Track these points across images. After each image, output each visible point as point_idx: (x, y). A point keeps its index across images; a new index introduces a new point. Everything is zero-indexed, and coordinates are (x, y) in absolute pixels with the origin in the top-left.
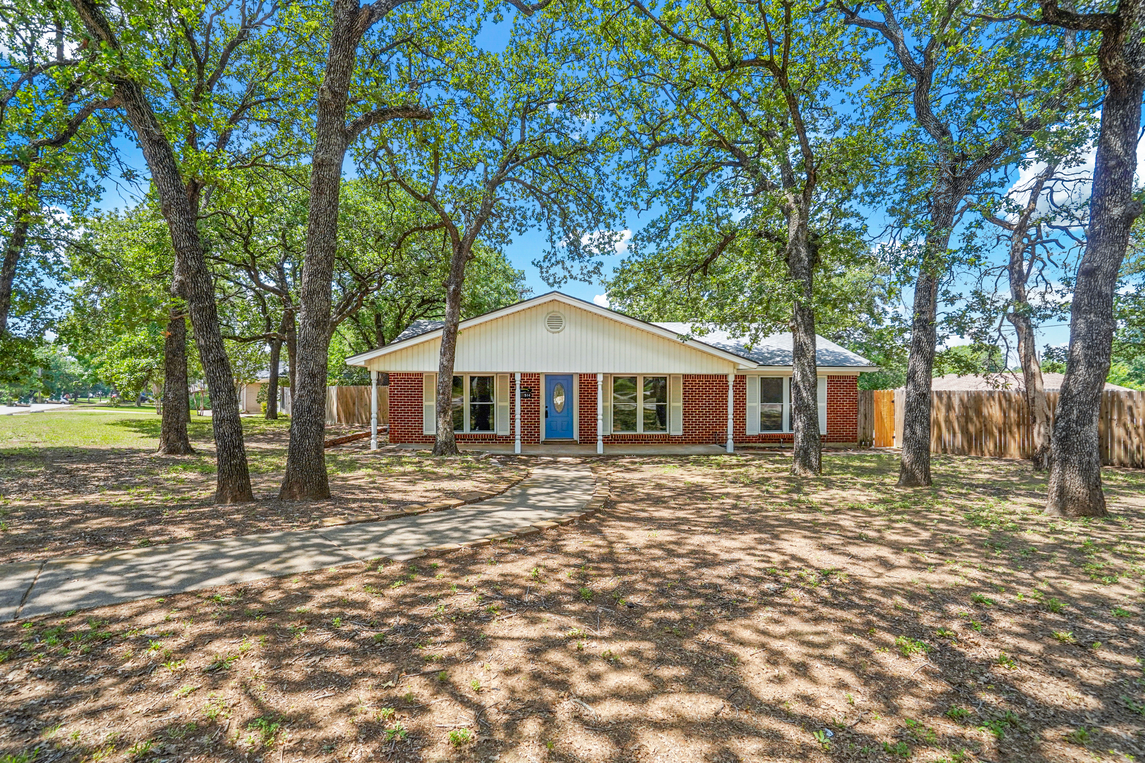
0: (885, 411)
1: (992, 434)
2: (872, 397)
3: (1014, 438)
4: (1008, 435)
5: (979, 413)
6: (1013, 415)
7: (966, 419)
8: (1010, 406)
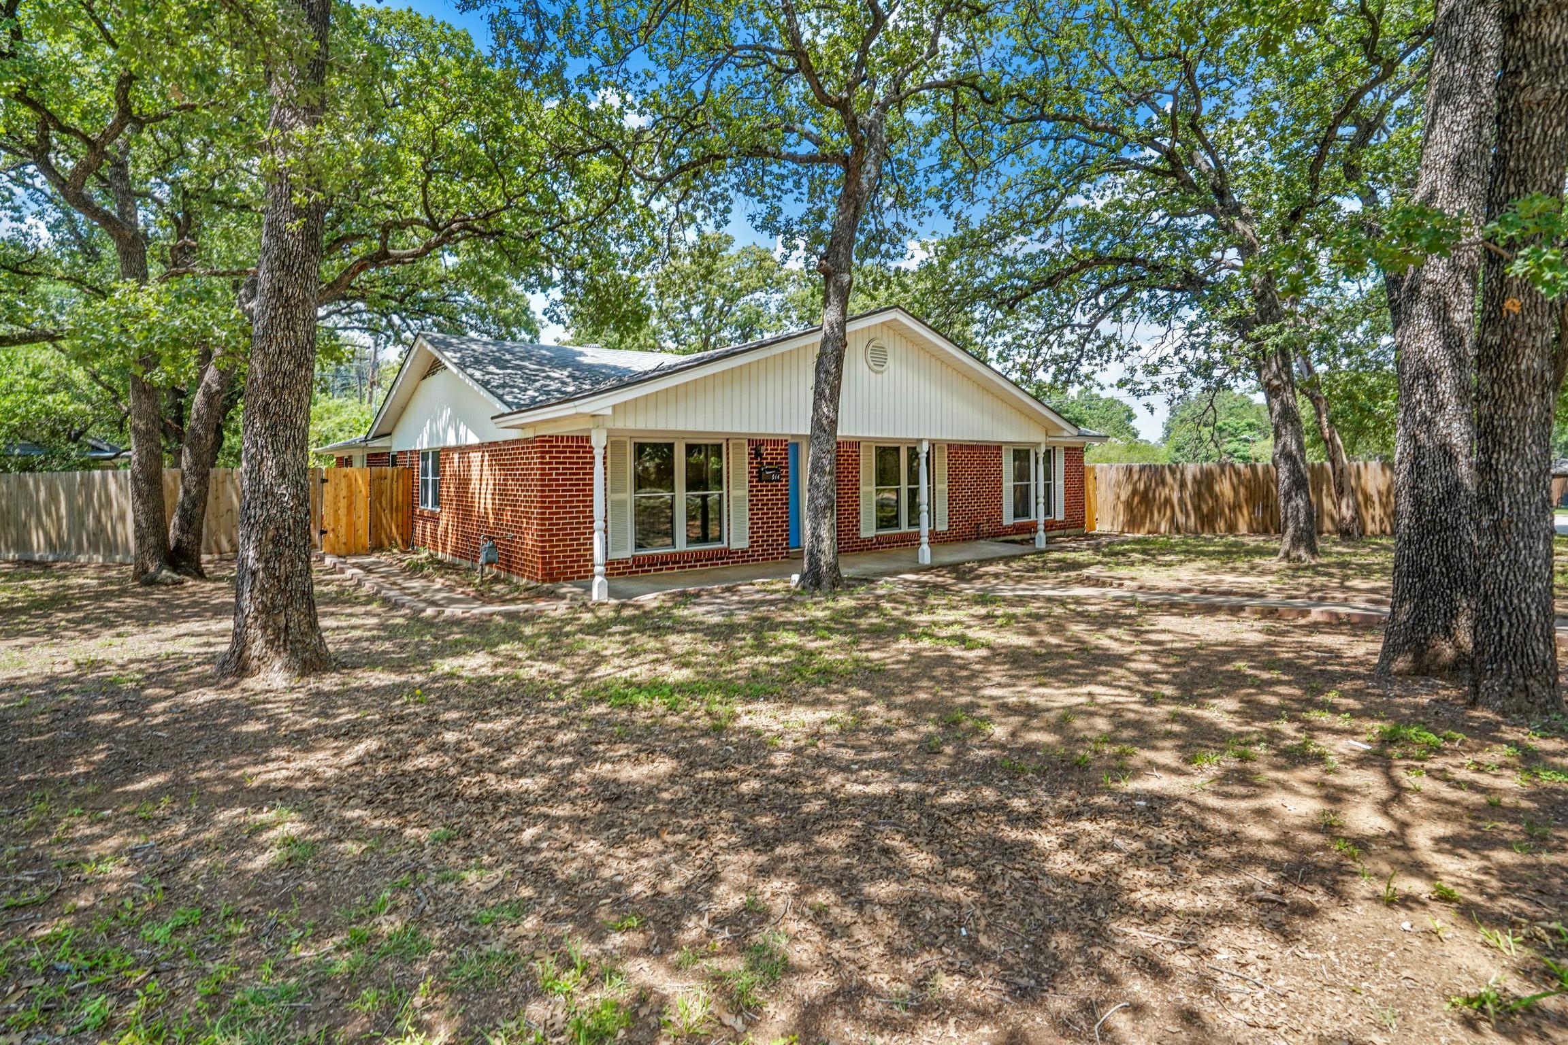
1: (1222, 512)
7: (1198, 495)
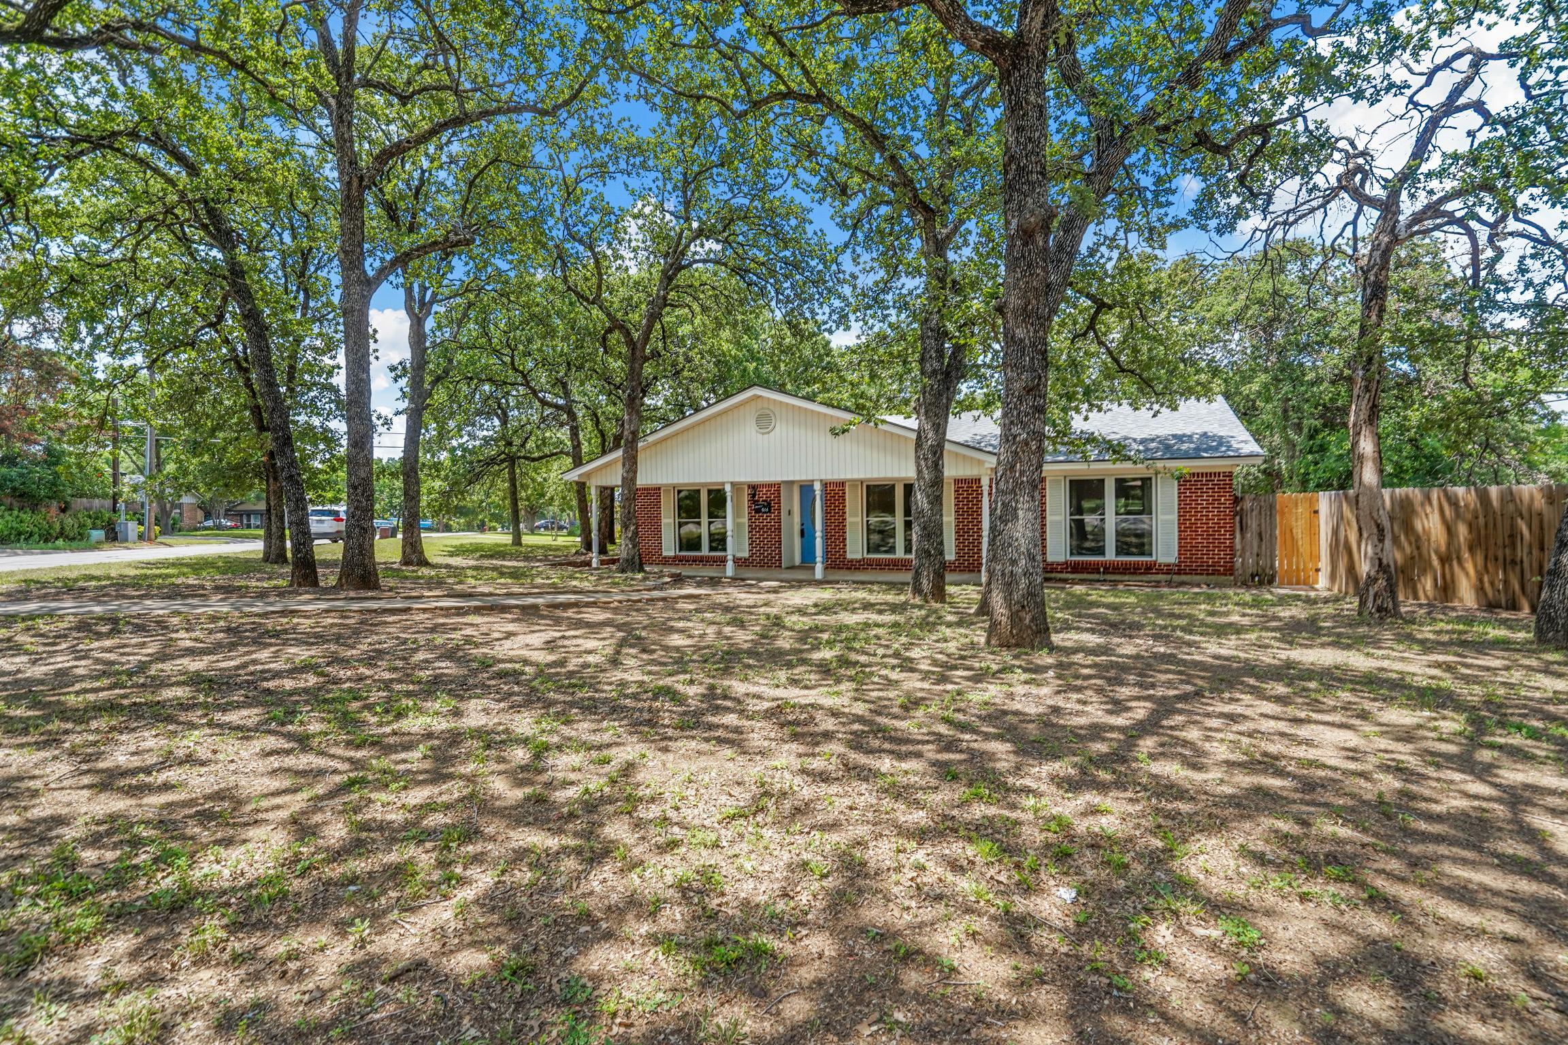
0: (1299, 528)
2: (1272, 507)
3: (1463, 568)
4: (1455, 563)
5: (1408, 527)
6: (1462, 530)
8: (1458, 515)
